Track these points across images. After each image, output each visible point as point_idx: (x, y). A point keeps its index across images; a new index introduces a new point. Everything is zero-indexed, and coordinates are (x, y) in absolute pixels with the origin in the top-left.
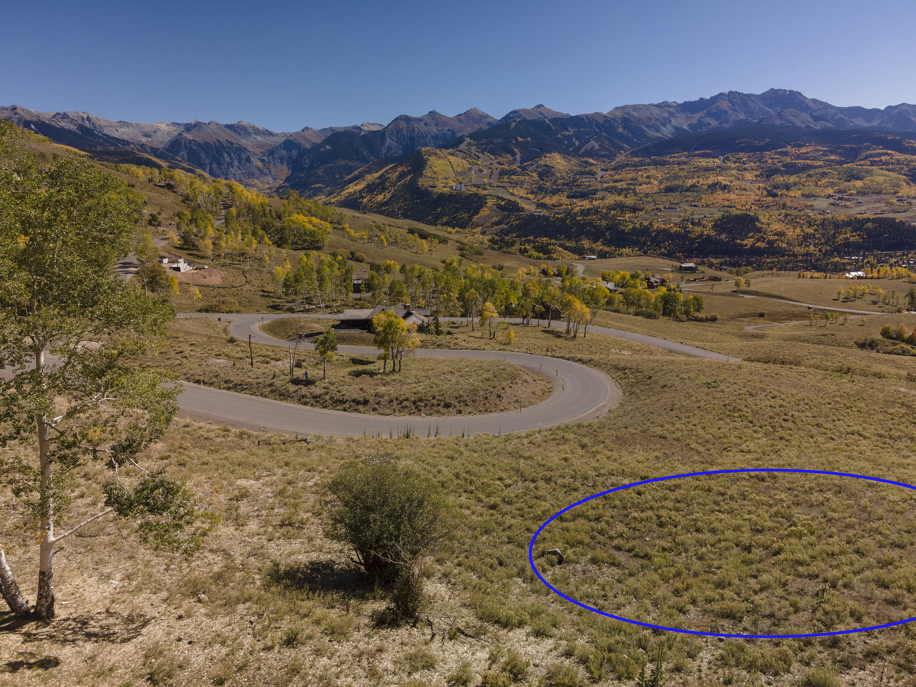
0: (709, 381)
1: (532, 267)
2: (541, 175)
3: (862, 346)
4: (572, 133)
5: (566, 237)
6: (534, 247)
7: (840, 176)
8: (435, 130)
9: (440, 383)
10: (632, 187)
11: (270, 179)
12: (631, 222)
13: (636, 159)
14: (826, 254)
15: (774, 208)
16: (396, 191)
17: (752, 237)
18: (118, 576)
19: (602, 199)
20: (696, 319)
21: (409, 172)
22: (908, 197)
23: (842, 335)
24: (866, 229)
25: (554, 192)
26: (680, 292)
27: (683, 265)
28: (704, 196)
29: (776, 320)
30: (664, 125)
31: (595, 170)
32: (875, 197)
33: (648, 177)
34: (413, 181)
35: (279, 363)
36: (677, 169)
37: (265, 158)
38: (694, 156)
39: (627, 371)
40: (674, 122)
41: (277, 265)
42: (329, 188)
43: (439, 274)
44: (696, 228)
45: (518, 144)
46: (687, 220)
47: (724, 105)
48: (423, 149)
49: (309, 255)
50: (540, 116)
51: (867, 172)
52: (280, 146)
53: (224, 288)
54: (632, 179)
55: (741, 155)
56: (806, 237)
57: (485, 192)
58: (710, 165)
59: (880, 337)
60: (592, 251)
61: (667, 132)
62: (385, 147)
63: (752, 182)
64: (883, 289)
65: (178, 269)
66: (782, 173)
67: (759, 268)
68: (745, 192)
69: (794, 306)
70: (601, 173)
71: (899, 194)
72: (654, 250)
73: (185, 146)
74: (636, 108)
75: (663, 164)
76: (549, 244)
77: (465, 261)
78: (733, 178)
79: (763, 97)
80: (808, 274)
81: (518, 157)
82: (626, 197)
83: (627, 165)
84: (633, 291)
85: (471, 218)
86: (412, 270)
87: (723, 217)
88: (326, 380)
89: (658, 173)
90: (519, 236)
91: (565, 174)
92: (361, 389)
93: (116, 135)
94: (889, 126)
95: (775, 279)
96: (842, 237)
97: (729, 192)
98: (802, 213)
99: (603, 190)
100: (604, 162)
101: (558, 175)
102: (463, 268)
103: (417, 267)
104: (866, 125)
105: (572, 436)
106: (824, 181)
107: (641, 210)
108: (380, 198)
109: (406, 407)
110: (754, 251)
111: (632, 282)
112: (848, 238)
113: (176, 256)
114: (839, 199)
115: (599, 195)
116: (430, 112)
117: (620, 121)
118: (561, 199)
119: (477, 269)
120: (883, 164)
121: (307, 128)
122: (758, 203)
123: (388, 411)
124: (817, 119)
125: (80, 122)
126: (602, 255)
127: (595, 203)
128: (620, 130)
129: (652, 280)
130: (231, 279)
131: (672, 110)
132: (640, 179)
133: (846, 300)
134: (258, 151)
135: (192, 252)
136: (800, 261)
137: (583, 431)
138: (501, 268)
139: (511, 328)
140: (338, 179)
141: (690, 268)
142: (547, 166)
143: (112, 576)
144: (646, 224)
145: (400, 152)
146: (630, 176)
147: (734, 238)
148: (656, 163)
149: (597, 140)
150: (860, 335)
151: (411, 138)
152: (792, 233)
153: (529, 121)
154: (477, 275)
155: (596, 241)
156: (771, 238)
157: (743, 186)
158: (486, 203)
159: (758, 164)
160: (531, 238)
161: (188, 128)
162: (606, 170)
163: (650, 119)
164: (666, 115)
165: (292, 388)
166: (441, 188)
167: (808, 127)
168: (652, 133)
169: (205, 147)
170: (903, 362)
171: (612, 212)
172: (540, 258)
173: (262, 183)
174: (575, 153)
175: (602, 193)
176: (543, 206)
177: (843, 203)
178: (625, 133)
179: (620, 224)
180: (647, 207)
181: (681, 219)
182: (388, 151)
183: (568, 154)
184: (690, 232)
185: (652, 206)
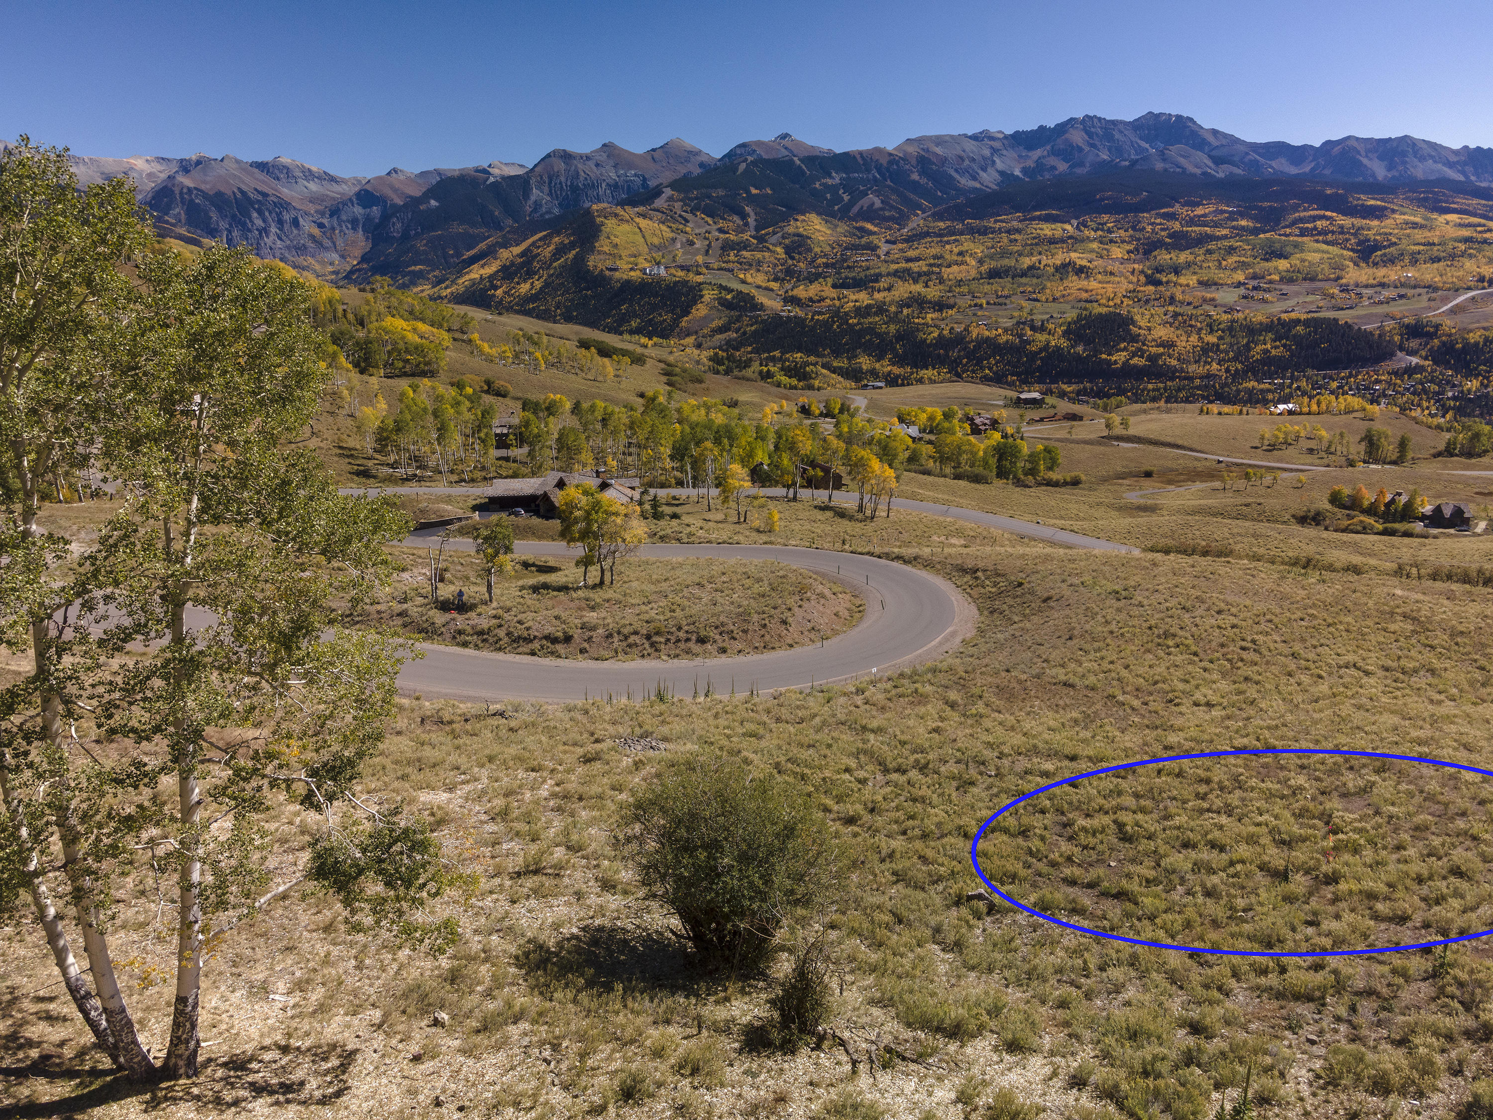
0: (1116, 588)
1: (784, 402)
2: (789, 251)
3: (1302, 520)
4: (837, 181)
5: (833, 352)
6: (782, 369)
7: (1255, 252)
8: (613, 175)
9: (686, 603)
10: (936, 270)
11: (335, 257)
12: (936, 326)
13: (941, 225)
14: (1237, 376)
15: (1156, 303)
16: (550, 276)
17: (1125, 349)
18: (281, 986)
19: (889, 290)
20: (1050, 483)
21: (572, 245)
22: (1357, 285)
23: (1272, 503)
24: (1294, 336)
25: (812, 278)
26: (1022, 439)
27: (1023, 396)
28: (1049, 285)
29: (1170, 482)
30: (984, 169)
31: (876, 242)
32: (1307, 285)
33: (961, 254)
34: (580, 260)
35: (405, 575)
36: (1005, 240)
37: (325, 221)
38: (1033, 219)
39: (979, 574)
40: (1000, 165)
41: (362, 403)
42: (437, 273)
43: (637, 415)
44: (1038, 336)
45: (751, 199)
46: (1024, 323)
47: (1077, 137)
48: (595, 207)
49: (417, 386)
50: (786, 153)
51: (1296, 245)
52: (351, 200)
54: (935, 257)
55: (1106, 217)
56: (1207, 349)
57: (700, 279)
58: (1058, 233)
59: (1328, 506)
60: (874, 374)
61: (989, 179)
62: (530, 202)
63: (1123, 261)
64: (1328, 430)
66: (1169, 248)
67: (1137, 398)
68: (1112, 278)
69: (1196, 459)
70: (884, 248)
71: (1344, 281)
72: (973, 372)
73: (182, 198)
74: (939, 140)
75: (984, 232)
76: (808, 364)
77: (677, 395)
78: (1093, 256)
79: (1137, 125)
80: (1215, 408)
81: (751, 220)
82: (927, 286)
83: (927, 234)
84: (949, 439)
85: (676, 321)
86: (593, 409)
87: (1079, 316)
88: (495, 604)
89: (976, 247)
90: (756, 351)
91: (827, 249)
92: (557, 618)
94: (1327, 172)
95: (1164, 416)
96: (1259, 348)
97: (1087, 277)
98: (1200, 312)
99: (889, 274)
100: (890, 229)
101: (817, 250)
102: (673, 405)
103: (600, 404)
104: (1293, 170)
105: (929, 688)
106: (1232, 260)
107: (951, 307)
108: (524, 288)
109: (636, 645)
110: (1128, 372)
111: (946, 425)
112: (1268, 351)
114: (1255, 288)
115: (883, 284)
116: (604, 145)
117: (914, 162)
118: (823, 289)
119: (698, 408)
120: (1319, 234)
121: (395, 170)
122: (1133, 295)
123: (606, 654)
124: (1218, 161)
126: (892, 381)
127: (878, 296)
128: (915, 177)
129: (978, 421)
131: (996, 144)
132: (947, 256)
133: (1272, 447)
134: (312, 208)
136: (1198, 388)
137: (942, 678)
138: (734, 404)
139: (771, 504)
140: (452, 256)
141: (1034, 401)
142: (799, 235)
143: (271, 987)
144: (959, 329)
145: (556, 211)
146: (933, 251)
147: (1097, 352)
148: (972, 231)
149: (878, 194)
150: (1299, 505)
151: (574, 189)
152: (1186, 342)
153: (767, 161)
154: (699, 416)
155: (880, 358)
156: (1153, 350)
157: (1109, 268)
158: (702, 296)
159: (1131, 232)
160: (777, 354)
161: (185, 166)
162: (894, 243)
163: (962, 159)
164: (987, 152)
165: (439, 618)
166: (626, 272)
167: (1205, 174)
168: (965, 182)
169: (219, 200)
170: (1369, 546)
171: (905, 311)
172: (795, 388)
173: (322, 263)
174: (844, 214)
175: (890, 280)
176: (794, 301)
177: (1259, 295)
178: (923, 181)
179: (918, 330)
180: (961, 302)
181: (1014, 321)
182: (535, 210)
183: (833, 215)
184: (1028, 342)
185: (968, 300)
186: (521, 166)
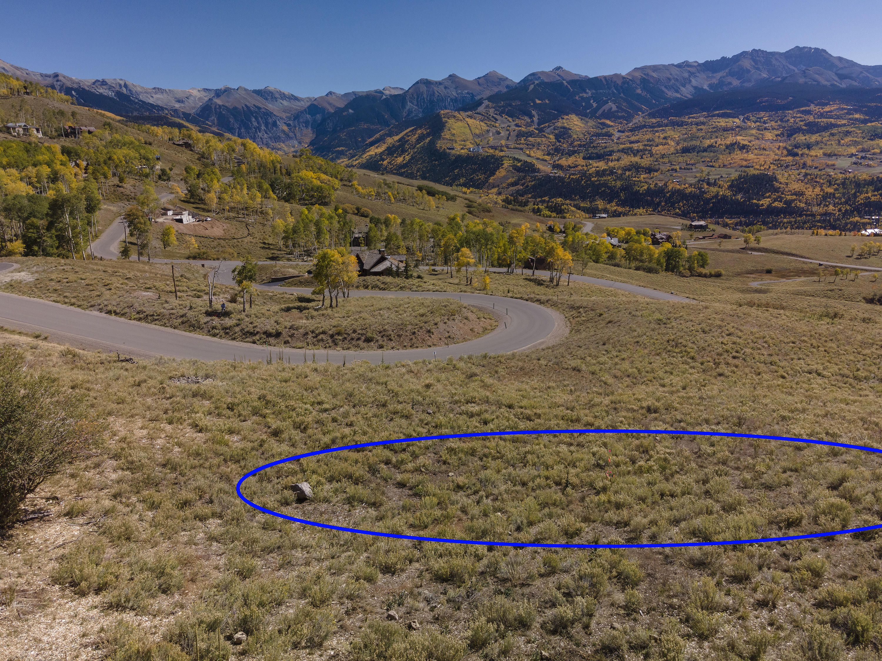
0: (662, 318)
1: (538, 224)
2: (557, 137)
3: (870, 301)
4: (590, 94)
5: (581, 197)
6: (547, 207)
7: (864, 135)
8: (454, 93)
10: (648, 148)
11: (296, 143)
12: (646, 182)
13: (654, 120)
14: (846, 214)
15: (793, 167)
16: (415, 153)
17: (769, 197)
19: (618, 160)
20: (700, 275)
21: (428, 135)
23: (850, 290)
25: (571, 154)
26: (686, 248)
27: (693, 224)
28: (721, 157)
29: (783, 276)
30: (684, 86)
31: (612, 131)
33: (665, 138)
34: (432, 143)
36: (695, 130)
37: (291, 122)
38: (714, 116)
39: (581, 310)
40: (694, 82)
41: (280, 218)
42: (351, 151)
43: (437, 227)
44: (712, 188)
45: (536, 107)
46: (703, 181)
47: (747, 64)
48: (442, 112)
49: (312, 209)
50: (559, 78)
52: (305, 110)
53: (224, 239)
54: (649, 140)
55: (762, 114)
56: (826, 197)
57: (502, 154)
58: (730, 125)
60: (605, 211)
61: (687, 92)
62: (406, 110)
63: (772, 142)
65: (180, 221)
66: (804, 132)
67: (774, 227)
68: (764, 152)
69: (804, 262)
70: (617, 135)
72: (668, 210)
73: (216, 111)
74: (655, 68)
75: (681, 124)
76: (564, 204)
77: (469, 217)
78: (752, 138)
79: (788, 55)
80: (822, 232)
81: (535, 119)
82: (642, 158)
83: (644, 126)
84: (636, 246)
85: (487, 179)
86: (413, 223)
87: (740, 177)
88: (245, 313)
89: (674, 134)
90: (534, 197)
91: (581, 136)
93: (151, 101)
95: (787, 237)
96: (863, 196)
97: (748, 152)
98: (823, 172)
99: (619, 151)
100: (621, 123)
101: (575, 136)
102: (465, 223)
103: (419, 221)
106: (848, 139)
107: (657, 171)
108: (400, 160)
109: (322, 340)
110: (771, 211)
111: (636, 238)
112: (869, 198)
113: (181, 209)
114: (862, 158)
115: (615, 156)
116: (450, 76)
117: (638, 82)
118: (578, 160)
119: (480, 224)
121: (330, 93)
122: (778, 163)
123: (300, 344)
124: (842, 77)
125: (118, 88)
126: (616, 215)
127: (611, 164)
128: (639, 91)
129: (658, 236)
130: (233, 231)
131: (693, 70)
132: (657, 140)
133: (861, 256)
134: (284, 115)
135: (198, 206)
136: (819, 221)
138: (506, 224)
139: (491, 276)
140: (360, 142)
141: (701, 227)
142: (564, 128)
144: (660, 184)
145: (420, 115)
146: (647, 137)
147: (750, 199)
148: (673, 124)
149: (615, 102)
150: (870, 291)
151: (431, 102)
152: (812, 192)
153: (547, 84)
155: (610, 201)
156: (789, 197)
157: (762, 146)
158: (503, 164)
159: (779, 123)
160: (546, 198)
161: (218, 93)
162: (623, 132)
163: (669, 79)
164: (686, 75)
165: (204, 319)
166: (459, 150)
167: (832, 85)
168: (671, 94)
169: (235, 111)
171: (627, 173)
172: (550, 217)
173: (288, 146)
174: (593, 115)
175: (618, 154)
176: (559, 167)
177: (866, 162)
178: (644, 94)
179: (635, 185)
180: (663, 168)
181: (697, 179)
182: (408, 115)
183: (586, 115)
184: (704, 192)
185: (668, 167)
186: (402, 89)
